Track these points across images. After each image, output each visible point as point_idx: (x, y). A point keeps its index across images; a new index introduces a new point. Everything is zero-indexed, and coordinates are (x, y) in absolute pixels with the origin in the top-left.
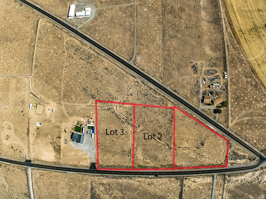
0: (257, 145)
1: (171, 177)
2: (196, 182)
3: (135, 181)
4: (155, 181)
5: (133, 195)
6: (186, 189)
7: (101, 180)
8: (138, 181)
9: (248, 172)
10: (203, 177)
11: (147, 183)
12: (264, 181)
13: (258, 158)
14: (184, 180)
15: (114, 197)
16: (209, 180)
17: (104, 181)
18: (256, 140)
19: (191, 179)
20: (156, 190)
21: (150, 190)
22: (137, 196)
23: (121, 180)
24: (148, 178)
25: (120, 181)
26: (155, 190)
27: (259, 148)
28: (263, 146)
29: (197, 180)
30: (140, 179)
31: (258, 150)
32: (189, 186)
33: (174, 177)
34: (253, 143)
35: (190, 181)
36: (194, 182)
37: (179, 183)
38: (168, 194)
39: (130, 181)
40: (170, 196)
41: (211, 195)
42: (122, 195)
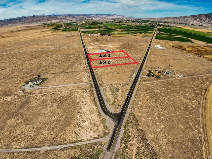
0: (137, 106)
9: (96, 106)
12: (79, 132)
13: (119, 111)
18: (142, 104)
27: (134, 109)
28: (140, 114)
31: (131, 109)
34: (136, 101)
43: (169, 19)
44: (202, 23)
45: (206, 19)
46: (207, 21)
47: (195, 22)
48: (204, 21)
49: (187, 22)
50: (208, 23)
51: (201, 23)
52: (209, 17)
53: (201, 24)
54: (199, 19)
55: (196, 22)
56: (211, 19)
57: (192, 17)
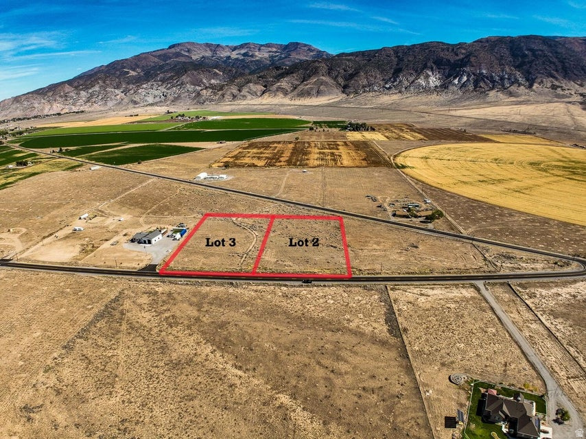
1: (349, 286)
2: (429, 296)
3: (247, 291)
4: (304, 291)
5: (232, 314)
6: (405, 307)
7: (153, 286)
8: (256, 291)
10: (446, 288)
11: (280, 294)
14: (391, 293)
15: (167, 318)
16: (468, 293)
17: (160, 290)
19: (409, 290)
20: (308, 307)
21: (289, 306)
22: (245, 317)
23: (208, 288)
24: (285, 286)
25: (205, 289)
26: (305, 308)
29: (430, 292)
30: (260, 287)
32: (411, 303)
33: (357, 286)
35: (407, 293)
36: (422, 295)
37: (376, 297)
38: (347, 316)
39: (231, 290)
40: (356, 321)
41: (498, 322)
42: (196, 314)
44: (74, 104)
45: (78, 94)
46: (84, 99)
47: (57, 107)
48: (75, 100)
49: (35, 113)
50: (88, 101)
51: (72, 107)
52: (81, 87)
53: (75, 109)
54: (61, 97)
55: (58, 105)
56: (90, 91)
57: (35, 96)
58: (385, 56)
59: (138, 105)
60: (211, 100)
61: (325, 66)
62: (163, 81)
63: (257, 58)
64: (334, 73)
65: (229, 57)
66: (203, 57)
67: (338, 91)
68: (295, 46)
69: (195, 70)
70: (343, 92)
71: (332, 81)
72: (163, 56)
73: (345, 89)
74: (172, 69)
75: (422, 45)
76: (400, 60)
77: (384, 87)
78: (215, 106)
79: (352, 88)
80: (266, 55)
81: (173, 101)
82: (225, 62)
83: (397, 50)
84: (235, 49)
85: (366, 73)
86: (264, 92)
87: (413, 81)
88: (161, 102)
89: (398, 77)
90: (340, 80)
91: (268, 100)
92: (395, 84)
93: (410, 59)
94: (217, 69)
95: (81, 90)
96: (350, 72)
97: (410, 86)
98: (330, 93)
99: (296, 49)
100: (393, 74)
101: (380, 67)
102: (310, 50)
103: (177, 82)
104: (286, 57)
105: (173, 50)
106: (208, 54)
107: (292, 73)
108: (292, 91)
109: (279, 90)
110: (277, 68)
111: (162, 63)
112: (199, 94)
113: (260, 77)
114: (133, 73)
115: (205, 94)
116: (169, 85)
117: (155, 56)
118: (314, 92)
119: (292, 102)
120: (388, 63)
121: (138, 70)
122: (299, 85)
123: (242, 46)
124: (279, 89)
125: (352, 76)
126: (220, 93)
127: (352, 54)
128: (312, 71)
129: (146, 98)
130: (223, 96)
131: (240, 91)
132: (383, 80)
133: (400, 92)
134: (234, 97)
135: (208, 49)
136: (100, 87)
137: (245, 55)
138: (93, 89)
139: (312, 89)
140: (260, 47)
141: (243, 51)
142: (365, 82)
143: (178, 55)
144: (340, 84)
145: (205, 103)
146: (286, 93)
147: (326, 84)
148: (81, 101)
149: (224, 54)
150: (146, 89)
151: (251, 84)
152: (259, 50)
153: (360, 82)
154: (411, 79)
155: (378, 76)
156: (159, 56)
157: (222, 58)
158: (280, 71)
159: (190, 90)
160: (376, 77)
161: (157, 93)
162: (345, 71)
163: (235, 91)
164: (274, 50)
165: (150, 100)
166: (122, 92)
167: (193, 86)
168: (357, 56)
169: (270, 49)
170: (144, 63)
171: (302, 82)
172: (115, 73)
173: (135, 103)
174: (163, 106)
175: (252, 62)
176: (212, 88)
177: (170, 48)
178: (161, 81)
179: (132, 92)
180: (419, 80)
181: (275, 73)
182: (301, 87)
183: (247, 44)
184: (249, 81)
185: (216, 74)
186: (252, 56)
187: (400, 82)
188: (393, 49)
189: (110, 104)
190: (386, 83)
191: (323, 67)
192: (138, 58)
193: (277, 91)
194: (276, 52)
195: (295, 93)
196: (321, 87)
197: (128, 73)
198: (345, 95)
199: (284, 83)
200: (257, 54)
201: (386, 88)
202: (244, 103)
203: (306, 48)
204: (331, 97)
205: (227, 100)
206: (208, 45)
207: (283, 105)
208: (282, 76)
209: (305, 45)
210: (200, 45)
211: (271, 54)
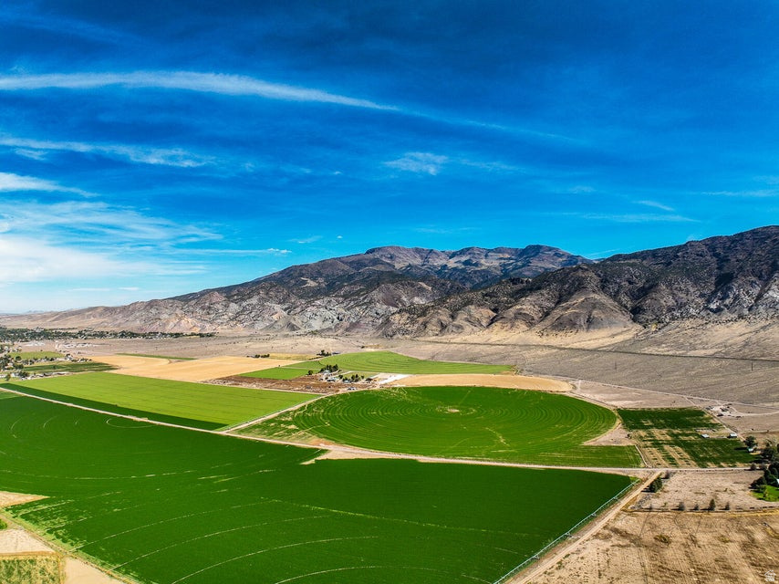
43: (88, 317)
44: (212, 322)
45: (227, 306)
46: (230, 314)
47: (188, 324)
48: (218, 315)
49: (154, 328)
50: (235, 318)
51: (208, 325)
52: (236, 297)
53: (209, 329)
54: (203, 308)
55: (190, 320)
56: (244, 304)
57: (177, 303)
58: (693, 256)
59: (295, 333)
60: (406, 332)
61: (595, 277)
62: (345, 297)
63: (483, 268)
64: (612, 288)
65: (445, 267)
66: (410, 265)
67: (625, 318)
68: (535, 251)
69: (393, 283)
70: (634, 320)
71: (611, 301)
72: (357, 263)
73: (636, 313)
74: (363, 281)
75: (754, 232)
76: (722, 261)
77: (706, 308)
78: (409, 344)
79: (650, 312)
80: (496, 263)
81: (347, 330)
82: (439, 273)
83: (712, 244)
84: (453, 255)
85: (670, 285)
86: (493, 321)
87: (759, 297)
88: (329, 329)
89: (730, 289)
90: (625, 299)
91: (498, 334)
92: (727, 302)
93: (741, 257)
94: (423, 281)
95: (234, 301)
96: (640, 285)
97: (757, 305)
98: (611, 324)
99: (537, 254)
100: (717, 284)
101: (690, 274)
102: (558, 255)
103: (364, 299)
104: (523, 266)
105: (371, 256)
106: (417, 261)
107: (539, 288)
108: (541, 320)
109: (520, 317)
110: (514, 281)
111: (352, 271)
112: (387, 322)
113: (486, 295)
114: (311, 283)
115: (397, 322)
116: (352, 303)
117: (346, 263)
118: (582, 320)
119: (544, 341)
120: (703, 267)
121: (321, 280)
122: (553, 309)
123: (462, 252)
124: (519, 315)
125: (644, 292)
126: (421, 320)
127: (634, 256)
128: (573, 284)
129: (312, 322)
130: (425, 325)
131: (453, 317)
132: (702, 295)
133: (741, 317)
134: (443, 327)
135: (418, 256)
136: (259, 300)
137: (466, 263)
138: (249, 302)
139: (577, 315)
140: (487, 253)
141: (464, 259)
142: (671, 302)
143: (376, 262)
144: (626, 307)
145: (395, 337)
146: (531, 323)
147: (602, 307)
148: (225, 317)
149: (438, 262)
150: (319, 306)
151: (472, 307)
152: (486, 256)
153: (662, 302)
154: (756, 291)
155: (692, 290)
156: (351, 263)
157: (435, 267)
158: (519, 286)
159: (379, 311)
160: (688, 291)
161: (329, 314)
162: (630, 283)
163: (445, 318)
164: (507, 256)
165: (317, 325)
166: (285, 310)
167: (385, 307)
168: (644, 258)
169: (501, 256)
170: (328, 271)
171: (558, 303)
172: (289, 282)
173: (293, 328)
174: (329, 337)
175: (475, 272)
176: (409, 311)
177: (367, 253)
178: (342, 296)
179: (298, 310)
180: (771, 293)
181: (510, 288)
182: (557, 313)
183: (468, 249)
184: (470, 302)
185: (421, 289)
186: (476, 265)
187: (736, 298)
188: (704, 242)
189: (260, 326)
190: (709, 301)
191: (592, 278)
192: (323, 264)
193: (516, 318)
194: (510, 259)
195: (547, 322)
196: (595, 312)
197: (305, 282)
198: (639, 327)
199: (528, 305)
200: (483, 261)
201: (711, 310)
202: (459, 339)
203: (552, 253)
204: (615, 330)
205: (430, 333)
206: (417, 251)
207: (527, 346)
208: (522, 293)
209: (550, 249)
210: (408, 250)
211: (503, 261)
